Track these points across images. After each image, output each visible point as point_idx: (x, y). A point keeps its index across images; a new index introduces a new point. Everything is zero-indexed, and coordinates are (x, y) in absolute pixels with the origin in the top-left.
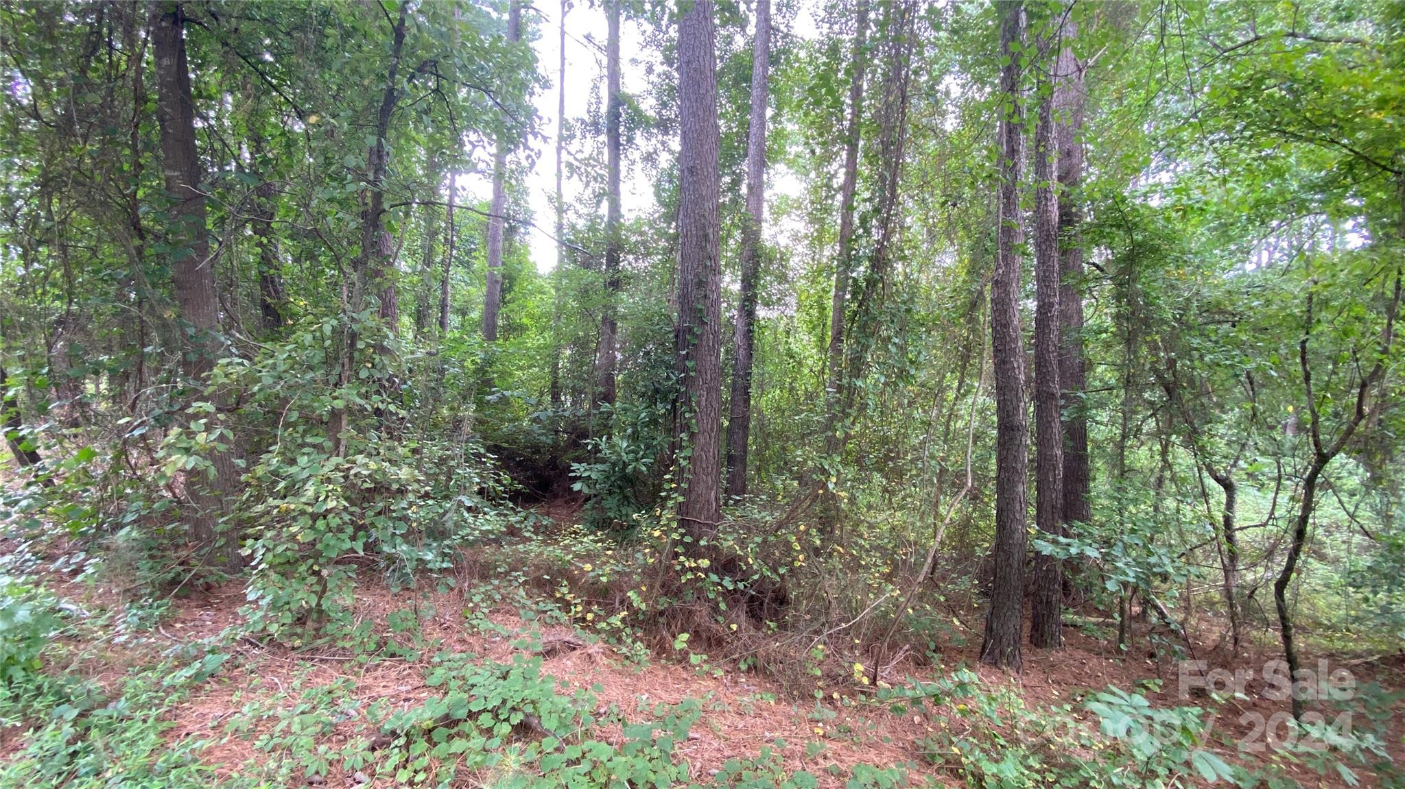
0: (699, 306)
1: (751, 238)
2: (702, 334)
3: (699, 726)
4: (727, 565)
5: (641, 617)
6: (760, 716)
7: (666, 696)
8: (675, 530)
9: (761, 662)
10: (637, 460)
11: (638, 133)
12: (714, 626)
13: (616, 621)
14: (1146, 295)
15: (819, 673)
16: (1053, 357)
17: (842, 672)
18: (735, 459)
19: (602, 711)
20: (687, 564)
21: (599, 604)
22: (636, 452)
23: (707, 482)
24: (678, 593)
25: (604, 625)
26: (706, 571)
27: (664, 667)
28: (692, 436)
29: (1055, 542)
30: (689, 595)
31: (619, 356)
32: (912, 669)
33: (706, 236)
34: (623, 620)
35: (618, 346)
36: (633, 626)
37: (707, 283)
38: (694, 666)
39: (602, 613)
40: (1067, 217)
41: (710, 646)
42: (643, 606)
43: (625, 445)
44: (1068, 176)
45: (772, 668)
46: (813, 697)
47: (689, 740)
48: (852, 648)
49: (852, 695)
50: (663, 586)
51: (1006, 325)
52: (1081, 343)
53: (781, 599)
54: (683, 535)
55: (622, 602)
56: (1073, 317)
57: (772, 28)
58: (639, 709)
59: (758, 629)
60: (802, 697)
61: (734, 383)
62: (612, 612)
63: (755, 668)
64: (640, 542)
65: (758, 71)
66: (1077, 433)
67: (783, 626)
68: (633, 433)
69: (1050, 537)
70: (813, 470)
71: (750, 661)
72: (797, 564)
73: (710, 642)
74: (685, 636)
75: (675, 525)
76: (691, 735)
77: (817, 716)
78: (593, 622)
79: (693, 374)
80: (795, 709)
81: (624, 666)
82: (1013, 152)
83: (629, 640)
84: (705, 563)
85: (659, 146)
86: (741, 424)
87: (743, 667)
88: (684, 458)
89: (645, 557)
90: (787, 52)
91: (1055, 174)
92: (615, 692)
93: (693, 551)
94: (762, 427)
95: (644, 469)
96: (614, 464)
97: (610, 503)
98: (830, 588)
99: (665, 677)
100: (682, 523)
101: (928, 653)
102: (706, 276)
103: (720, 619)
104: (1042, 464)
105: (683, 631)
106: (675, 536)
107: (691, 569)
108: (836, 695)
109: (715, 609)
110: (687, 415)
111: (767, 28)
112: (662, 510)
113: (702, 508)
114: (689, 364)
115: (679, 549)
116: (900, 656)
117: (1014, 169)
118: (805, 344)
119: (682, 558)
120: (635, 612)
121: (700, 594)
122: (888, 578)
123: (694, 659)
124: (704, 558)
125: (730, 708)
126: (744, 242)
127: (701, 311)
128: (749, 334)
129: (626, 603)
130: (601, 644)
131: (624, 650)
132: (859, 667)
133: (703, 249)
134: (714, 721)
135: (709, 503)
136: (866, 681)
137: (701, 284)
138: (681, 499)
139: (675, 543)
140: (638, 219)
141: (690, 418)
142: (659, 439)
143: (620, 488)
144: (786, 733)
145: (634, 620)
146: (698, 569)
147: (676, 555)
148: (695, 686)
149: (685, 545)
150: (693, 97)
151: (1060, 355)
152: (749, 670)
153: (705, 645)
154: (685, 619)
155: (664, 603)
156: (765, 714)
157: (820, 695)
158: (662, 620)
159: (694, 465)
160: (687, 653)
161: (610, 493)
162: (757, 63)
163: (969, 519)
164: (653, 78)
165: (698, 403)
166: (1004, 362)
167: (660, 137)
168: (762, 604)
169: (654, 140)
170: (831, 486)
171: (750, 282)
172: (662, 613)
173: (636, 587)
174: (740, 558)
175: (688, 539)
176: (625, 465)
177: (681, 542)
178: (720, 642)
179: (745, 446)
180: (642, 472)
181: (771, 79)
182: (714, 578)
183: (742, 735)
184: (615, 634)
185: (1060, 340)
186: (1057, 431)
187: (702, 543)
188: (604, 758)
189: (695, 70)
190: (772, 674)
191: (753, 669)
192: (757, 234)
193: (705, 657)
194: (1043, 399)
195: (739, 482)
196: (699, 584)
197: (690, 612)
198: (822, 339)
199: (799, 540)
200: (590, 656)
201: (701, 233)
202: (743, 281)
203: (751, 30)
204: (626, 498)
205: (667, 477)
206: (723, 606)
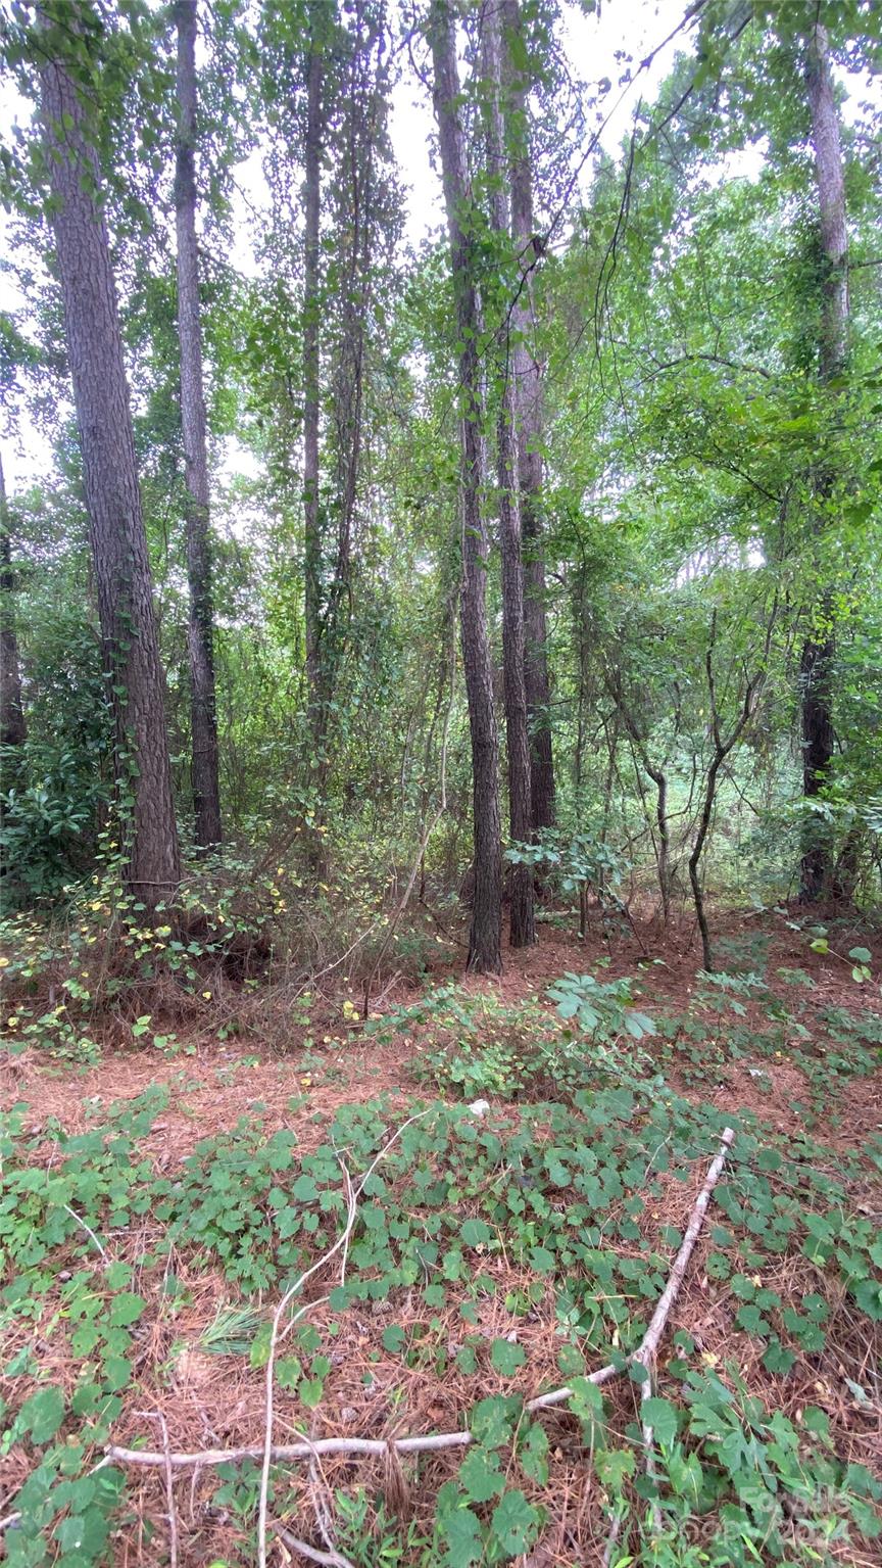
0: (124, 615)
1: (199, 528)
2: (132, 651)
3: (166, 1114)
4: (194, 928)
5: (85, 1008)
6: (242, 1083)
7: (125, 1092)
8: (122, 899)
9: (243, 1025)
10: (65, 817)
11: (19, 369)
12: (183, 998)
13: (51, 1020)
14: (595, 610)
15: (307, 1021)
16: (519, 672)
17: (333, 1014)
18: (204, 805)
19: (35, 1130)
20: (140, 936)
21: (26, 1004)
22: (62, 807)
23: (159, 835)
24: (134, 971)
25: (34, 1028)
26: (167, 940)
27: (123, 1059)
28: (132, 781)
29: (523, 850)
30: (148, 971)
31: (26, 682)
32: (405, 993)
33: (124, 522)
34: (61, 1017)
35: (21, 666)
36: (76, 1021)
37: (131, 584)
38: (162, 1049)
39: (30, 1014)
40: (530, 528)
41: (180, 1021)
42: (86, 996)
43: (44, 799)
44: (530, 484)
45: (257, 1029)
46: (302, 1047)
47: (154, 1132)
48: (344, 987)
49: (344, 1035)
50: (113, 967)
51: (475, 641)
52: (544, 657)
53: (262, 953)
54: (132, 903)
55: (58, 996)
56: (539, 631)
57: (199, 251)
58: (87, 1116)
59: (238, 990)
60: (291, 1050)
61: (194, 711)
62: (47, 1010)
63: (237, 1032)
64: (72, 919)
65: (185, 307)
66: (543, 744)
67: (265, 982)
68: (55, 782)
69: (520, 845)
70: (289, 805)
71: (230, 1028)
72: (277, 911)
73: (179, 1018)
74: (146, 1019)
75: (120, 892)
76: (155, 1127)
77: (304, 1066)
78: (19, 1027)
79: (124, 703)
80: (282, 1065)
81: (64, 1070)
82: (473, 452)
83: (71, 1039)
84: (165, 931)
85: (54, 391)
86: (207, 759)
87: (222, 1035)
88: (125, 810)
89: (83, 937)
90: (223, 287)
91: (516, 481)
92: (55, 1104)
93: (148, 920)
94: (234, 759)
95: (75, 827)
96: (32, 826)
97: (34, 875)
98: (313, 928)
99: (124, 1069)
100: (130, 889)
101: (420, 975)
102: (130, 576)
103: (190, 990)
104: (513, 775)
105: (144, 1013)
106: (121, 906)
107: (147, 941)
108: (326, 1039)
109: (184, 981)
110: (122, 756)
111: (192, 249)
112: (101, 877)
113: (156, 868)
114: (118, 690)
115: (129, 921)
116: (393, 982)
117: (475, 472)
118: (279, 660)
119: (133, 931)
120: (79, 1003)
121: (162, 967)
122: (378, 907)
123: (159, 1042)
124: (163, 925)
125: (206, 1085)
126: (188, 531)
127: (126, 620)
128: (206, 648)
129: (62, 995)
130: (31, 1051)
131: (64, 1052)
132: (348, 1005)
133: (122, 539)
134: (185, 1104)
135: (165, 860)
136: (356, 1016)
137: (123, 586)
138: (125, 860)
139: (123, 914)
140: (36, 492)
141: (128, 760)
142: (94, 787)
143: (46, 854)
144: (271, 1094)
145: (76, 1013)
146: (156, 939)
147: (127, 928)
148: (162, 1071)
149: (134, 913)
151: (525, 670)
152: (230, 1036)
153: (174, 1022)
154: (146, 999)
155: (115, 986)
156: (247, 1080)
157: (309, 1043)
158: (116, 1006)
159: (140, 817)
160: (152, 1037)
161: (32, 862)
162: (183, 296)
163: (455, 836)
164: (33, 292)
165: (137, 740)
166: (475, 679)
167: (54, 378)
168: (242, 962)
169: (46, 383)
170: (309, 822)
171: (200, 581)
172: (114, 999)
173: (75, 976)
174: (210, 918)
175: (140, 907)
176: (48, 825)
177: (130, 912)
178: (192, 1014)
179: (215, 787)
180: (73, 832)
181: (205, 321)
182: (177, 946)
183: (221, 1110)
184: (51, 1034)
185: (525, 655)
186: (526, 746)
187: (158, 908)
188: (33, 1187)
189: (85, 292)
190: (256, 1035)
191: (235, 1035)
192: (204, 522)
193: (173, 1037)
194: (513, 714)
195: (211, 829)
196: (160, 956)
197: (152, 989)
198: (296, 654)
199: (278, 885)
200: (14, 1070)
201: (116, 517)
202: (191, 582)
203: (173, 246)
204: (56, 866)
205: (102, 835)
206: (191, 975)
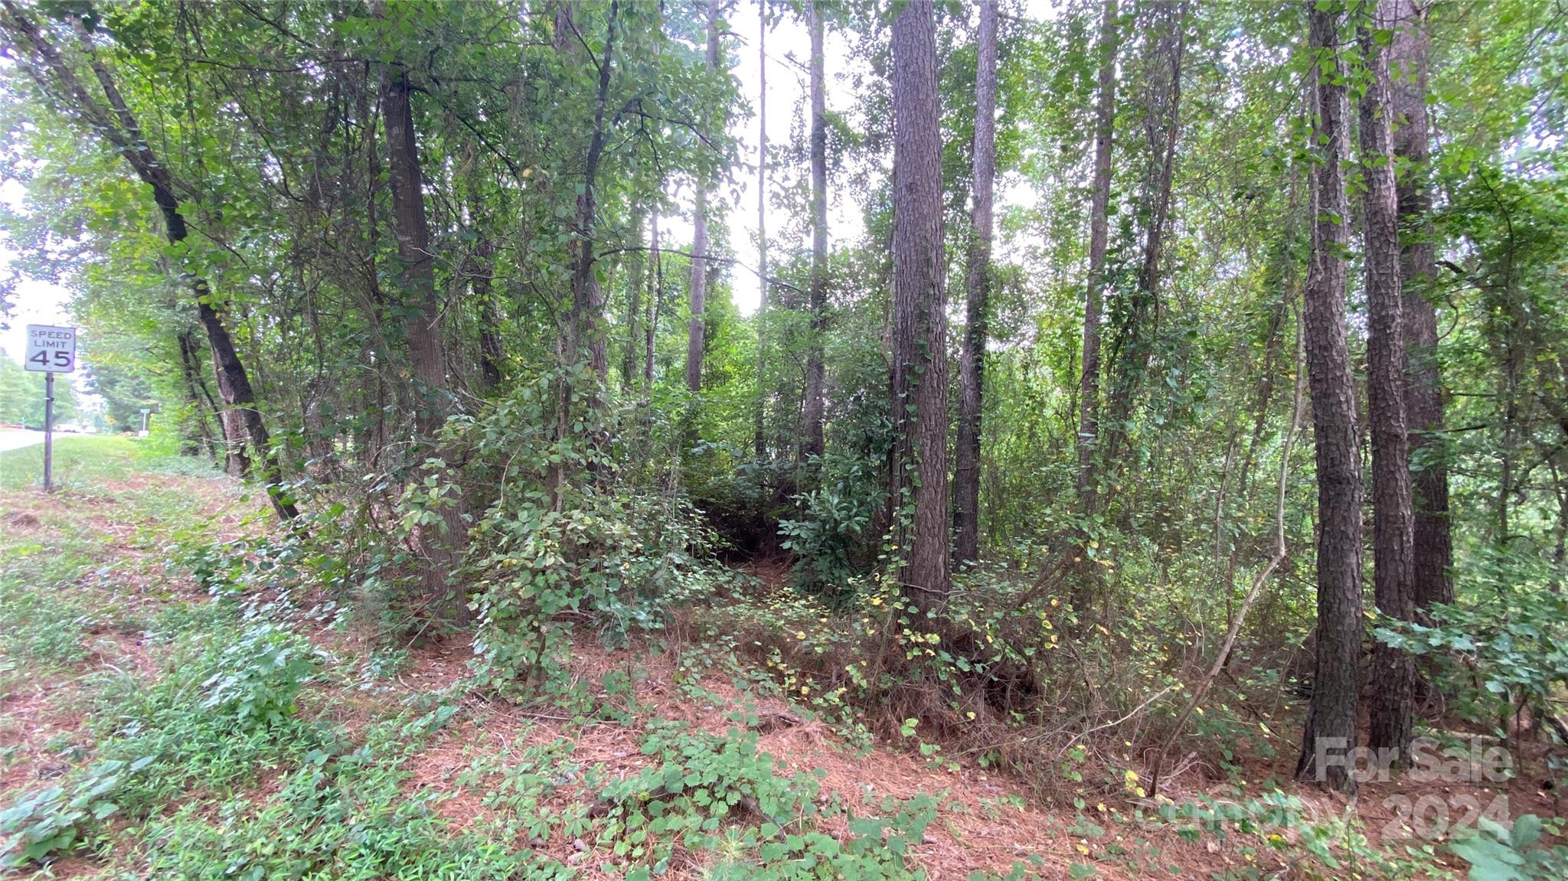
0: (921, 342)
1: (978, 258)
2: (925, 373)
3: (935, 828)
4: (961, 642)
5: (862, 696)
6: (1008, 824)
7: (893, 788)
8: (898, 599)
9: (1005, 760)
10: (849, 518)
11: (845, 154)
12: (946, 712)
13: (834, 697)
14: (1533, 299)
15: (1079, 778)
16: (1395, 387)
17: (1108, 779)
18: (962, 518)
19: (823, 798)
20: (913, 638)
21: (814, 677)
22: (848, 509)
23: (933, 544)
24: (903, 671)
25: (821, 701)
26: (935, 648)
27: (890, 755)
28: (915, 491)
29: (1405, 631)
30: (917, 675)
31: (827, 403)
32: (1202, 783)
33: (928, 260)
34: (842, 697)
35: (825, 391)
36: (852, 705)
37: (929, 314)
38: (924, 757)
39: (818, 687)
40: (1410, 202)
41: (942, 735)
42: (864, 683)
43: (836, 501)
44: (1409, 148)
45: (1019, 767)
46: (1072, 806)
47: (924, 842)
48: (1120, 752)
49: (1123, 809)
50: (885, 662)
51: (1328, 347)
52: (1437, 367)
53: (1028, 686)
54: (907, 605)
55: (839, 677)
56: (1422, 334)
57: (1000, 15)
58: (864, 801)
59: (1000, 720)
60: (1059, 805)
61: (961, 429)
62: (829, 687)
63: (998, 765)
64: (857, 610)
65: (984, 65)
66: (1433, 488)
67: (1033, 719)
68: (845, 487)
69: (1400, 624)
70: (1065, 533)
71: (991, 757)
72: (1048, 646)
73: (943, 731)
74: (913, 722)
75: (897, 592)
76: (926, 837)
77: (1079, 830)
78: (808, 696)
79: (914, 419)
80: (1051, 819)
81: (845, 749)
82: (1331, 124)
83: (850, 721)
84: (934, 639)
85: (869, 165)
86: (969, 478)
87: (984, 763)
88: (906, 517)
89: (864, 627)
90: (1016, 41)
91: (1390, 149)
92: (836, 779)
93: (919, 624)
94: (995, 480)
95: (858, 528)
96: (824, 522)
97: (822, 564)
98: (1092, 676)
99: (892, 766)
100: (905, 591)
101: (1224, 765)
102: (929, 307)
103: (954, 704)
104: (1382, 529)
105: (910, 715)
106: (898, 606)
107: (917, 644)
108: (1101, 807)
109: (948, 692)
110: (908, 467)
111: (994, 16)
112: (882, 575)
113: (928, 575)
114: (910, 408)
115: (903, 621)
116: (1184, 765)
117: (1332, 149)
118: (1045, 379)
119: (907, 631)
120: (856, 689)
121: (930, 674)
122: (1167, 668)
123: (925, 749)
124: (932, 632)
125: (970, 810)
126: (970, 265)
127: (923, 346)
128: (977, 371)
129: (845, 679)
130: (819, 722)
131: (845, 732)
132: (1131, 775)
133: (925, 275)
134: (952, 824)
135: (937, 569)
136: (1141, 792)
137: (922, 316)
138: (903, 563)
139: (898, 614)
140: (845, 251)
141: (912, 471)
142: (874, 494)
143: (831, 547)
144: (1042, 848)
145: (854, 697)
146: (926, 645)
147: (899, 628)
148: (927, 781)
149: (910, 616)
150: (911, 105)
151: (1406, 384)
152: (991, 767)
153: (936, 733)
154: (913, 703)
155: (887, 682)
156: (1014, 822)
157: (1081, 805)
158: (885, 701)
159: (918, 525)
160: (916, 741)
161: (821, 554)
162: (982, 58)
163: (1274, 597)
164: (863, 90)
165: (922, 454)
166: (1326, 395)
167: (870, 155)
168: (1004, 690)
169: (863, 161)
170: (1091, 553)
171: (978, 311)
172: (885, 693)
173: (854, 661)
174: (976, 635)
175: (913, 610)
176: (837, 523)
177: (905, 613)
178: (954, 731)
179: (975, 504)
180: (854, 531)
181: (999, 74)
182: (946, 656)
183: (987, 844)
184: (833, 712)
185: (1405, 364)
186: (1404, 485)
187: (931, 615)
188: (829, 854)
189: (913, 73)
190: (1019, 774)
191: (995, 766)
192: (986, 253)
193: (938, 748)
194: (1384, 443)
195: (968, 546)
196: (929, 662)
197: (918, 694)
198: (1070, 374)
199: (1050, 617)
200: (807, 735)
201: (922, 257)
202: (969, 311)
203: (975, 22)
204: (838, 559)
205: (886, 537)
206: (957, 690)
